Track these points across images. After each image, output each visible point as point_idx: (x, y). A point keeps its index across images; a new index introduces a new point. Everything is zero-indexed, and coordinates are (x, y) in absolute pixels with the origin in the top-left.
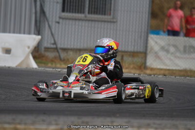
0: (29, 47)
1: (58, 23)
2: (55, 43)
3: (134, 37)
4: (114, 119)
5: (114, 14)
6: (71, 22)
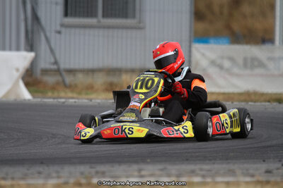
0: (17, 70)
1: (59, 32)
2: (56, 63)
4: (142, 166)
6: (77, 31)
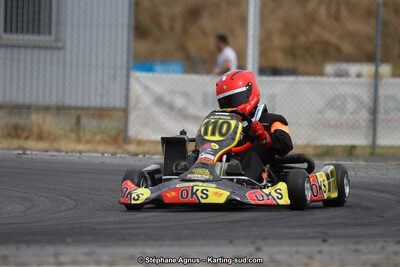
3: (100, 78)
4: (61, 248)
5: (57, 32)
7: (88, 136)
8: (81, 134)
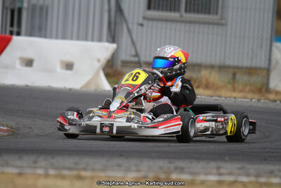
1: (142, 25)
2: (137, 55)
3: (251, 47)
4: (221, 164)
5: (222, 13)
7: (241, 87)
8: (236, 86)
